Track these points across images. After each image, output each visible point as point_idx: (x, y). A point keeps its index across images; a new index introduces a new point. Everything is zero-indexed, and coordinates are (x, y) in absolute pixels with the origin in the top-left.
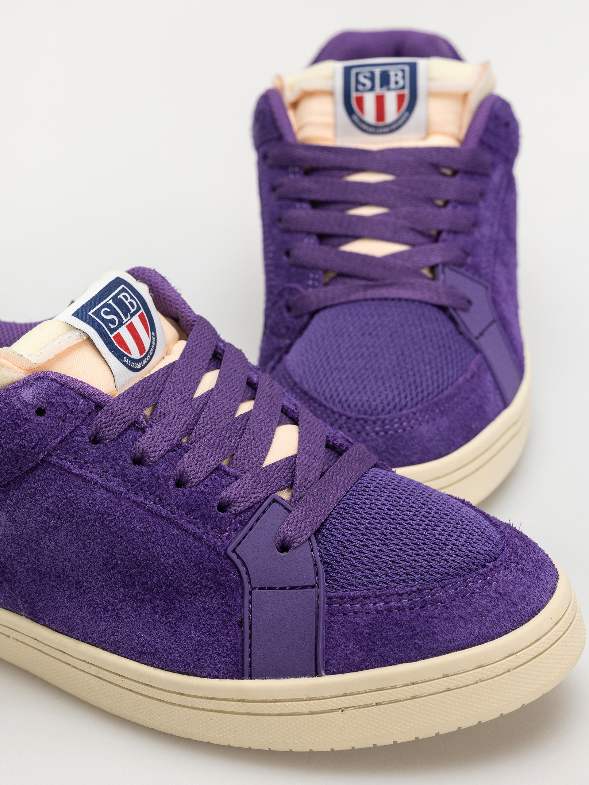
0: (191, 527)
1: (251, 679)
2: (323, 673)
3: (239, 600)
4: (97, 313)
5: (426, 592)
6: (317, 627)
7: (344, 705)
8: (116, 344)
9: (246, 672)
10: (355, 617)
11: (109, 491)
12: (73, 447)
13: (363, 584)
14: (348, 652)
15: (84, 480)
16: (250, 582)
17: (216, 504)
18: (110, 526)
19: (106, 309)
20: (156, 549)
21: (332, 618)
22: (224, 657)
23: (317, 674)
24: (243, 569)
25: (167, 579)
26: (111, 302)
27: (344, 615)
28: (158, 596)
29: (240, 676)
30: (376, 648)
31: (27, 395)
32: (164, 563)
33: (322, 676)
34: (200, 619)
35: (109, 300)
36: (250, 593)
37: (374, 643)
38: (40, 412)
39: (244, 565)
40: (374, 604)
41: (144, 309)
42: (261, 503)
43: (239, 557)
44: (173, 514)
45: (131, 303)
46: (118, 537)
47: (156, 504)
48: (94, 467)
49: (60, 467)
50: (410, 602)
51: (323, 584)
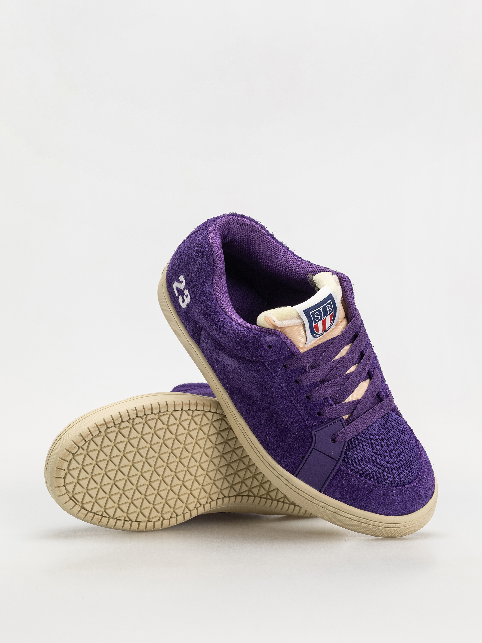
0: (303, 416)
1: (296, 477)
2: (323, 493)
3: (307, 449)
4: (313, 314)
5: (376, 486)
6: (329, 476)
7: (324, 506)
8: (314, 328)
9: (296, 474)
10: (345, 481)
11: (280, 386)
12: (275, 365)
13: (355, 470)
14: (335, 492)
15: (273, 377)
16: (314, 446)
17: (317, 412)
18: (274, 397)
19: (318, 313)
20: (287, 415)
21: (337, 476)
22: (290, 464)
23: (320, 491)
24: (314, 440)
25: (285, 426)
26: (321, 310)
27: (342, 477)
28: (279, 428)
29: (293, 474)
30: (346, 497)
31: (269, 339)
32: (287, 421)
33: (322, 493)
34: (289, 446)
35: (321, 309)
36: (313, 449)
37: (346, 494)
38: (270, 347)
39: (315, 439)
40: (354, 480)
41: (334, 313)
42: (335, 419)
43: (315, 435)
44: (299, 407)
45: (330, 310)
46: (275, 402)
47: (295, 400)
48: (279, 375)
49: (267, 368)
50: (368, 487)
51: (340, 462)
